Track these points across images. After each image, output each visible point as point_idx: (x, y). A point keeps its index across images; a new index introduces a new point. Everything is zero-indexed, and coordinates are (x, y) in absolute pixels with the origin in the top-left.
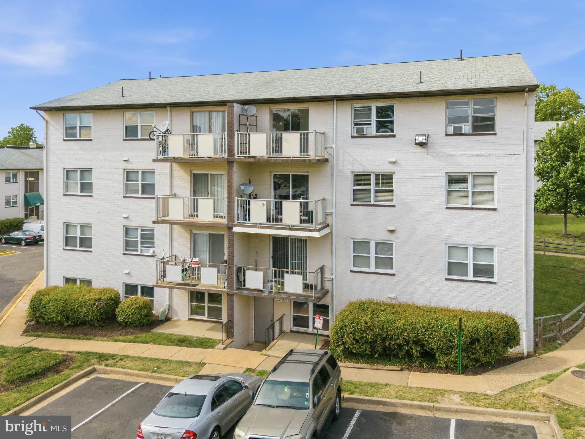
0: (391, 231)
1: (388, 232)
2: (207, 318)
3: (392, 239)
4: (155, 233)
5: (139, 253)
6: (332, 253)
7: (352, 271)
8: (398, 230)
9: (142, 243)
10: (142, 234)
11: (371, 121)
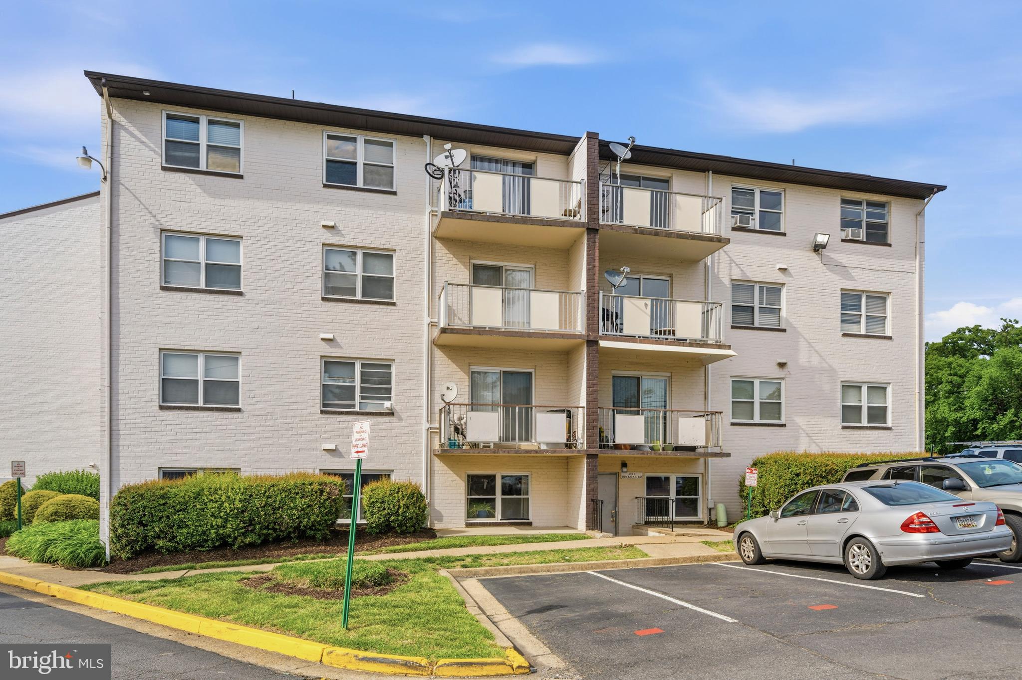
0: (782, 365)
1: (777, 367)
2: (501, 520)
3: (783, 376)
4: (393, 370)
5: (357, 409)
6: (706, 398)
7: (733, 424)
8: (789, 364)
9: (363, 390)
10: (362, 373)
11: (753, 210)
